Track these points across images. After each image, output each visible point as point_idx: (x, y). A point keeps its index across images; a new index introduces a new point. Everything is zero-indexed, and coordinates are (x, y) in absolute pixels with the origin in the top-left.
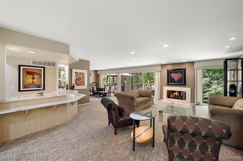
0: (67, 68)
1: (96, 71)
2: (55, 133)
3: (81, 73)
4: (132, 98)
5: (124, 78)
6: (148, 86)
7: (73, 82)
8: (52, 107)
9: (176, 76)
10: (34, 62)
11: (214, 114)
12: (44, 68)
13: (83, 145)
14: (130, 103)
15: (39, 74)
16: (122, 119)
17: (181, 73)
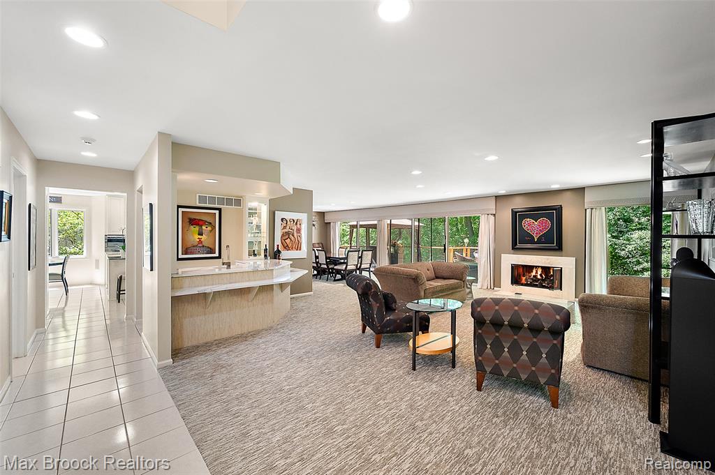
0: (264, 210)
1: (322, 214)
2: (257, 340)
3: (294, 221)
4: (415, 279)
5: (395, 231)
6: (464, 255)
7: (278, 241)
8: (249, 290)
9: (534, 227)
10: (202, 199)
11: (585, 307)
12: (220, 210)
13: (317, 358)
14: (409, 291)
15: (210, 223)
16: (391, 317)
17: (550, 217)
